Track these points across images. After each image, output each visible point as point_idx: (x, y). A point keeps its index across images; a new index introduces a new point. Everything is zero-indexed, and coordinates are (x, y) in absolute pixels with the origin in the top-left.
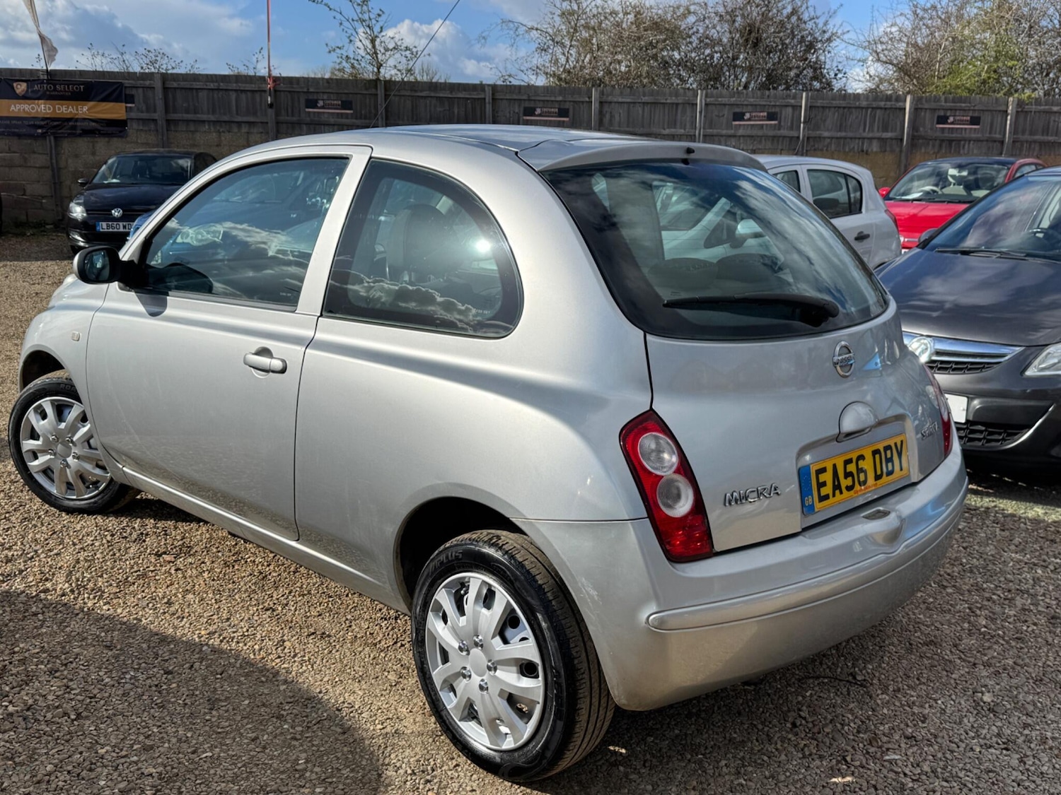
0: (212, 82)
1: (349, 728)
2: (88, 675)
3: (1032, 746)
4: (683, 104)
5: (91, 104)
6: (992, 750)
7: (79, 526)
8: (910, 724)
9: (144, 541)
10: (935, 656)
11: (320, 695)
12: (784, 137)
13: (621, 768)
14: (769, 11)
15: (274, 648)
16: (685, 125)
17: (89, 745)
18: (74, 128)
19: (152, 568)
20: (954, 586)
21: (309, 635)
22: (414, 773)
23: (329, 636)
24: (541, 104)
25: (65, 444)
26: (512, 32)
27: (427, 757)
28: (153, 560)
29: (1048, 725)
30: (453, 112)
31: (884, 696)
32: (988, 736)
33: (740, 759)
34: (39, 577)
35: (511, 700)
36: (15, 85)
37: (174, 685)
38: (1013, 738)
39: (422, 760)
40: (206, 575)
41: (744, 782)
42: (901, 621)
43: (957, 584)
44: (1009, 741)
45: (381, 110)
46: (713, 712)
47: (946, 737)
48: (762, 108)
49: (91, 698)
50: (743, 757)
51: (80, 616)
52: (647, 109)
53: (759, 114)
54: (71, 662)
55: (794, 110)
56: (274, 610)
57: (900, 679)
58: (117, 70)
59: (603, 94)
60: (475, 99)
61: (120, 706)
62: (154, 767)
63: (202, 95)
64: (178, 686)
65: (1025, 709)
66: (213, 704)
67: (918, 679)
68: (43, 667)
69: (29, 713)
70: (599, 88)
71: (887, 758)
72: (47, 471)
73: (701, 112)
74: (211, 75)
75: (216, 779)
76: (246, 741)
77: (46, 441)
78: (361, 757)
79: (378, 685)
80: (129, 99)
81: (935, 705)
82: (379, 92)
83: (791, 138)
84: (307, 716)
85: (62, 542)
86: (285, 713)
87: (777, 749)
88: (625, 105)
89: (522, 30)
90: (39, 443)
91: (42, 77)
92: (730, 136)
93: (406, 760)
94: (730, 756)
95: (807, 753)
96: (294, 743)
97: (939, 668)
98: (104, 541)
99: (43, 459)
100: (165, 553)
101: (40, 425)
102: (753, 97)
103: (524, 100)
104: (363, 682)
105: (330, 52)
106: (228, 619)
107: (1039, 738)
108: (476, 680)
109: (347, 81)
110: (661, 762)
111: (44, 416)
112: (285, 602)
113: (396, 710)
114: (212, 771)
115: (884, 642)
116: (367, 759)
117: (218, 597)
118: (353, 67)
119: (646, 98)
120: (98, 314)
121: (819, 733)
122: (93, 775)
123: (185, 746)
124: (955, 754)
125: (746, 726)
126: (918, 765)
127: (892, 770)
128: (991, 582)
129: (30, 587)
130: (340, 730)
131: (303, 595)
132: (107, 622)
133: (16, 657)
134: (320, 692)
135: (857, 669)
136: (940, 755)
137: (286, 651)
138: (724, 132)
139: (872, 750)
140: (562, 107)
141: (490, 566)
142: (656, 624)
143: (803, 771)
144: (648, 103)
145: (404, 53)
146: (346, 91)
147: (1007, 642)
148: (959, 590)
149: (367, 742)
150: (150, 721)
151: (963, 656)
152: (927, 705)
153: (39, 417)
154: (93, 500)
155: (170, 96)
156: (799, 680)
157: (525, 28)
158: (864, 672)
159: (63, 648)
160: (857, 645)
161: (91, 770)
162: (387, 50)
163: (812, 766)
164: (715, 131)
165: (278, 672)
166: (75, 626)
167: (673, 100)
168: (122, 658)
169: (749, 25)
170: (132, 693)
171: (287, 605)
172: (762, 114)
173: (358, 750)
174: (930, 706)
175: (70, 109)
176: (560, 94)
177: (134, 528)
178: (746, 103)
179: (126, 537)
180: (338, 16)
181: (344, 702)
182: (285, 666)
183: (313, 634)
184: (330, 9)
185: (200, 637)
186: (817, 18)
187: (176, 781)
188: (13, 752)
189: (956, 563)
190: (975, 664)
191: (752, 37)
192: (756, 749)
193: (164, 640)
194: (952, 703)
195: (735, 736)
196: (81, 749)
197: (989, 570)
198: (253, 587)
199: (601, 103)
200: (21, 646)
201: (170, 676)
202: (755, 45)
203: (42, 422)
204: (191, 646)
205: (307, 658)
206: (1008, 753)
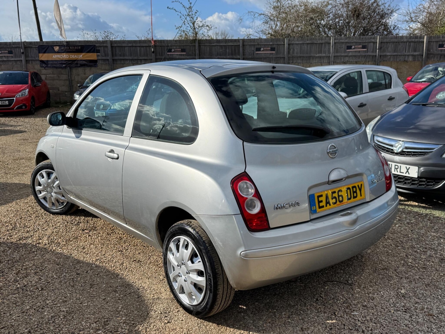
0: (130, 43)
1: (141, 296)
2: (48, 274)
3: (417, 311)
4: (325, 43)
5: (83, 54)
6: (399, 312)
7: (56, 219)
8: (366, 301)
9: (79, 225)
10: (385, 274)
11: (133, 284)
12: (370, 56)
13: (242, 314)
14: (364, 2)
15: (119, 266)
16: (326, 52)
17: (44, 300)
18: (77, 64)
19: (80, 235)
20: (402, 246)
21: (133, 261)
22: (161, 313)
23: (141, 262)
24: (263, 46)
25: (51, 188)
26: (252, 16)
27: (168, 308)
28: (81, 232)
29: (426, 303)
30: (227, 51)
31: (358, 289)
32: (399, 307)
33: (291, 312)
34: (37, 238)
35: (195, 285)
36: (54, 47)
37: (79, 279)
38: (409, 307)
39: (166, 309)
40: (99, 238)
41: (290, 321)
42: (375, 260)
43: (404, 245)
44: (407, 308)
45: (197, 52)
46: (285, 294)
47: (380, 306)
48: (360, 43)
49: (48, 283)
50: (293, 311)
51: (50, 253)
52: (309, 46)
53: (358, 46)
54: (43, 270)
55: (374, 44)
56: (122, 252)
57: (367, 283)
58: (93, 40)
59: (290, 41)
60: (235, 45)
61: (58, 286)
62: (65, 308)
63: (127, 49)
64: (80, 279)
65: (418, 296)
66: (92, 286)
67: (375, 283)
68: (33, 271)
69: (25, 288)
70: (288, 38)
71: (353, 314)
72: (45, 198)
73: (332, 46)
74: (130, 41)
75: (87, 313)
76: (101, 300)
77: (44, 187)
78: (143, 307)
79: (156, 280)
80: (98, 51)
81: (379, 293)
82: (196, 45)
83: (373, 56)
84: (126, 291)
85: (48, 225)
86: (117, 290)
87: (307, 309)
88: (299, 45)
89: (256, 15)
90: (41, 187)
91: (64, 44)
92: (346, 56)
93: (159, 308)
94: (287, 311)
95: (319, 311)
96: (119, 301)
97: (386, 279)
98: (64, 225)
99: (43, 193)
100: (86, 229)
101: (42, 181)
102: (356, 39)
103: (256, 45)
104: (150, 279)
105: (177, 29)
106: (104, 255)
107: (421, 308)
108: (183, 277)
109: (183, 41)
110: (259, 312)
111: (43, 177)
112: (127, 248)
113: (160, 290)
114: (86, 311)
115: (364, 268)
116: (145, 308)
117: (102, 246)
118: (186, 35)
119: (309, 41)
120: (59, 138)
121: (327, 303)
122: (43, 310)
123: (78, 301)
124: (382, 313)
125: (297, 300)
126: (365, 317)
127: (353, 319)
128: (419, 245)
129: (34, 242)
130: (137, 297)
131: (134, 246)
132: (59, 255)
133: (24, 267)
134: (133, 283)
135: (350, 279)
136: (375, 313)
137: (124, 267)
138: (343, 54)
139: (347, 310)
140: (272, 47)
141: (187, 233)
142: (243, 255)
143: (316, 317)
144: (309, 44)
145: (206, 28)
146: (183, 45)
147: (419, 269)
148: (404, 248)
149: (146, 301)
150: (68, 292)
151: (397, 274)
152: (376, 294)
153: (41, 177)
154: (61, 209)
155: (114, 50)
156: (324, 282)
157: (258, 14)
158: (352, 280)
159: (42, 264)
160: (353, 269)
161: (43, 309)
162: (199, 27)
163: (320, 316)
164: (339, 54)
165: (119, 275)
166: (47, 256)
167: (321, 42)
168: (62, 268)
169: (355, 8)
170: (63, 281)
171: (127, 250)
172: (359, 46)
173: (142, 304)
174: (377, 294)
175: (76, 56)
176: (271, 42)
177: (76, 220)
178: (352, 42)
179: (73, 223)
180: (179, 14)
181: (141, 286)
182: (122, 272)
183: (135, 260)
184: (176, 11)
185: (92, 261)
186: (385, 4)
187: (72, 314)
188: (16, 301)
189: (406, 237)
190: (402, 278)
191: (356, 13)
192: (299, 308)
193: (79, 262)
194: (387, 293)
195: (292, 303)
196: (41, 301)
197: (419, 240)
198: (116, 243)
199: (289, 44)
200: (26, 263)
201: (78, 276)
202: (358, 16)
203: (42, 179)
204: (88, 264)
205: (130, 270)
206: (405, 313)
